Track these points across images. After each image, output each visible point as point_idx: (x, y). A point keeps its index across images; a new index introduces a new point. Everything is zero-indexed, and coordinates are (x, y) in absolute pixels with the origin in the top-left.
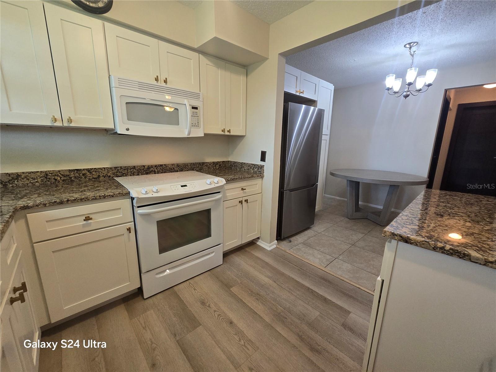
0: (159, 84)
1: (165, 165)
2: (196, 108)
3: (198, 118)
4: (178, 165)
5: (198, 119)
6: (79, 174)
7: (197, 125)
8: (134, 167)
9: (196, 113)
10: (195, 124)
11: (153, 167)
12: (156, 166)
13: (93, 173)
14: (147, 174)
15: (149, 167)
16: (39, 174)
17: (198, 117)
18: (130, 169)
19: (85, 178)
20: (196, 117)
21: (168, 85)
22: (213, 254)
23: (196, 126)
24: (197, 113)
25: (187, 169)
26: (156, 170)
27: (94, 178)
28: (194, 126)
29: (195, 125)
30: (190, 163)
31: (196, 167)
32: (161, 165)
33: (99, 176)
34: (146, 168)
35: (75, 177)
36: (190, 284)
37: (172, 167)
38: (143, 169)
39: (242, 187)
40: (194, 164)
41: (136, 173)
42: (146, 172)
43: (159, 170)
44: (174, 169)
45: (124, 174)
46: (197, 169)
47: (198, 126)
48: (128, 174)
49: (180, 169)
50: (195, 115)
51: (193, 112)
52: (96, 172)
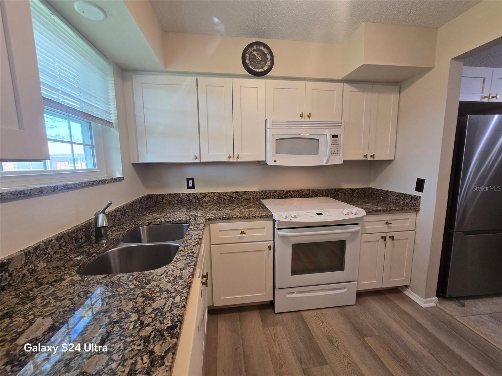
0: (303, 120)
1: (301, 190)
2: (337, 136)
3: (338, 146)
4: (313, 191)
5: (337, 147)
6: (238, 196)
7: (336, 153)
8: (276, 191)
9: (336, 141)
10: (335, 152)
11: (291, 192)
12: (293, 191)
13: (247, 195)
14: (285, 198)
15: (288, 192)
16: (216, 194)
17: (338, 144)
18: (273, 193)
19: (242, 198)
20: (335, 145)
21: (311, 119)
22: (345, 290)
23: (335, 154)
24: (337, 141)
25: (322, 195)
26: (293, 195)
27: (247, 199)
28: (334, 154)
29: (334, 153)
30: (325, 189)
31: (331, 193)
32: (298, 191)
33: (250, 197)
34: (285, 192)
35: (235, 198)
36: (318, 315)
37: (307, 192)
38: (283, 194)
39: (386, 220)
40: (329, 190)
41: (277, 197)
42: (284, 196)
43: (296, 194)
44: (309, 194)
45: (268, 197)
46: (332, 195)
47: (337, 154)
48: (270, 197)
49: (315, 194)
50: (335, 143)
51: (333, 141)
52: (248, 194)
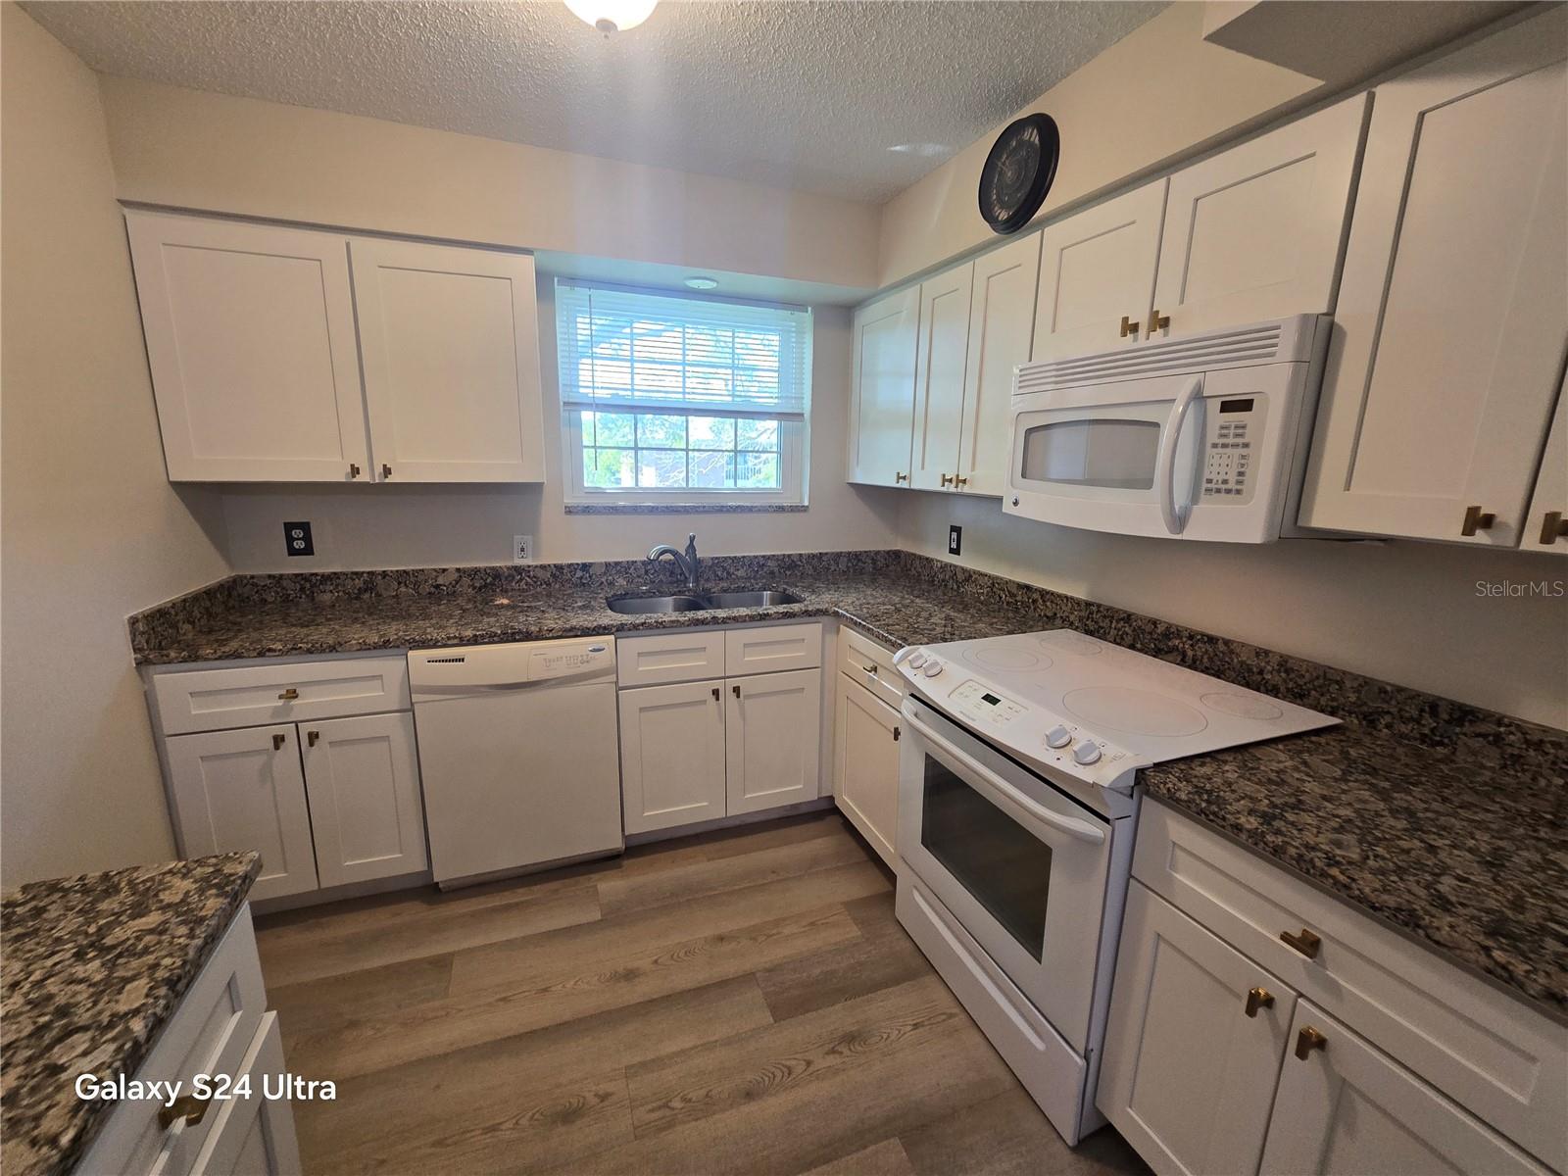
0: (1142, 342)
1: (1227, 642)
2: (1246, 405)
3: (1244, 451)
4: (1285, 664)
5: (1243, 457)
6: (1029, 598)
7: (1232, 485)
8: (1129, 616)
9: (1236, 427)
10: (1225, 482)
11: (1181, 639)
12: (1191, 637)
13: (1048, 604)
14: (1157, 653)
15: (1172, 632)
16: (986, 578)
17: (1246, 445)
18: (1118, 622)
19: (1035, 609)
20: (1229, 451)
22: (1040, 1045)
23: (1228, 491)
24: (1244, 427)
25: (1333, 699)
26: (1190, 653)
27: (1047, 617)
28: (1218, 491)
29: (1224, 487)
30: (1356, 677)
31: (1394, 710)
32: (1212, 640)
33: (1055, 614)
34: (1159, 631)
35: (1022, 603)
37: (1253, 662)
38: (1151, 633)
40: (1382, 691)
41: (1128, 640)
42: (1155, 644)
43: (1199, 653)
44: (1261, 672)
45: (1102, 628)
46: (1404, 729)
47: (1238, 492)
48: (1109, 633)
49: (1291, 685)
50: (1231, 440)
51: (1222, 428)
52: (1052, 602)
